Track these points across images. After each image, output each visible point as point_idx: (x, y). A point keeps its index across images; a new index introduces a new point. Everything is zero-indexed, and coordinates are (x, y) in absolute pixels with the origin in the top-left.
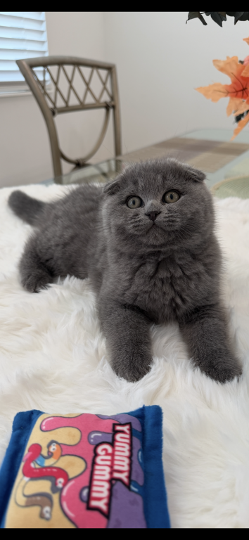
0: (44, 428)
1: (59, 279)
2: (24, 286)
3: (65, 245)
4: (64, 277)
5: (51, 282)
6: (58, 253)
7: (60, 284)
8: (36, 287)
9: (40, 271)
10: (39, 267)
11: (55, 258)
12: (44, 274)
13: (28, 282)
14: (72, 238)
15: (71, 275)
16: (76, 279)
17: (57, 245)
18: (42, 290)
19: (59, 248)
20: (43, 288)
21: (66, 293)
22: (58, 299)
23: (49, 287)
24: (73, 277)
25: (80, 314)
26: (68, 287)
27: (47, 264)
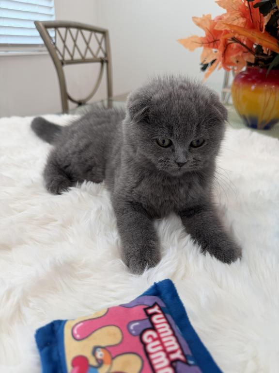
0: (78, 336)
1: (78, 183)
2: (48, 190)
3: (81, 152)
4: (81, 182)
5: (71, 186)
6: (74, 159)
7: (78, 188)
8: (58, 189)
9: (61, 176)
10: (60, 174)
11: (72, 164)
12: (64, 178)
13: (51, 185)
14: (87, 146)
15: (88, 181)
16: (92, 183)
17: (74, 153)
18: (64, 193)
19: (75, 155)
20: (64, 191)
21: (84, 195)
22: (79, 199)
23: (70, 190)
24: (89, 182)
25: (99, 211)
26: (85, 190)
27: (66, 170)
